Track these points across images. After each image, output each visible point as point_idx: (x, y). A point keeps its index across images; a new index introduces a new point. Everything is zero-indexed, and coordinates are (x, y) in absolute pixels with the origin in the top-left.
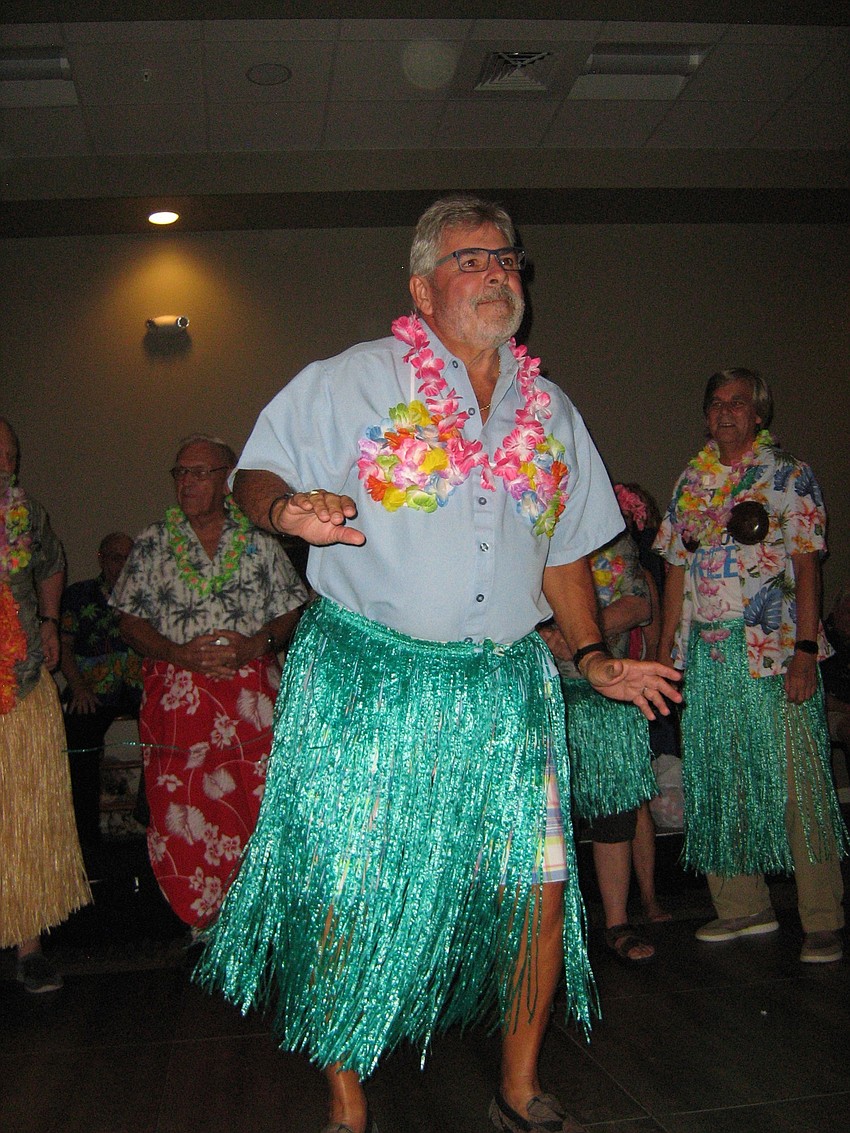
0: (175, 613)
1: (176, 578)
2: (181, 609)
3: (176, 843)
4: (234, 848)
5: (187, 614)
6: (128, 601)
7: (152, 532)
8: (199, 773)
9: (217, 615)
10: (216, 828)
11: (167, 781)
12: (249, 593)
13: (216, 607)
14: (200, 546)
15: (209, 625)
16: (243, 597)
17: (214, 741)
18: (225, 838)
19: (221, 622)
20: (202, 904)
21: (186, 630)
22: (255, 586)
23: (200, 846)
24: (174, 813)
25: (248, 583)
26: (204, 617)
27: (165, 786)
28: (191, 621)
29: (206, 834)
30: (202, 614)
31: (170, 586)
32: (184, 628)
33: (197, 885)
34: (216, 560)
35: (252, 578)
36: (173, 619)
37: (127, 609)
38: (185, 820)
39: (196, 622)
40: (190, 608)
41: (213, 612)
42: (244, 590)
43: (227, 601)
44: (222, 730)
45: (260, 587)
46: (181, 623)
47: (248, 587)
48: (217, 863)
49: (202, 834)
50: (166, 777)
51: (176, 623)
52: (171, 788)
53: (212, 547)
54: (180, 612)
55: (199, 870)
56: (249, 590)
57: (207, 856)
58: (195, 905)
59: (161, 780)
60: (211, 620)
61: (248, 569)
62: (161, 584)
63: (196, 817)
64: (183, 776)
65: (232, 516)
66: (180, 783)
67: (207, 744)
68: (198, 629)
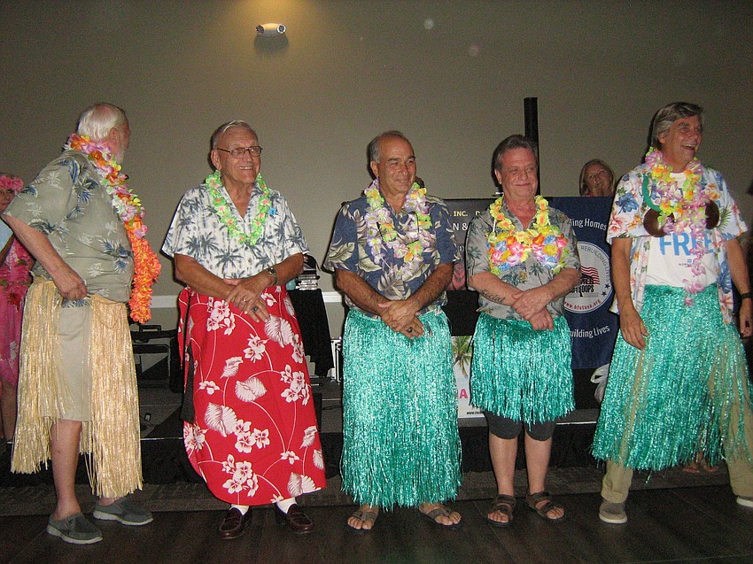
0: (217, 257)
1: (217, 229)
2: (222, 254)
3: (213, 436)
4: (263, 439)
5: (226, 258)
6: (185, 245)
7: (196, 194)
8: (233, 380)
9: (250, 261)
10: (249, 424)
11: (207, 386)
12: (271, 246)
13: (248, 254)
14: (233, 206)
15: (244, 268)
16: (266, 247)
17: (247, 356)
18: (257, 431)
19: (253, 266)
20: (232, 484)
21: (225, 271)
22: (275, 240)
23: (233, 438)
24: (212, 412)
25: (271, 237)
26: (240, 262)
27: (206, 390)
28: (229, 264)
29: (237, 429)
30: (238, 259)
31: (212, 236)
32: (223, 269)
33: (228, 469)
34: (246, 218)
35: (274, 233)
36: (217, 261)
37: (185, 252)
38: (220, 418)
39: (233, 264)
40: (229, 253)
41: (247, 259)
42: (267, 243)
43: (256, 251)
44: (254, 348)
45: (279, 241)
46: (222, 264)
47: (271, 241)
48: (248, 450)
49: (234, 430)
50: (206, 382)
51: (218, 265)
52: (211, 391)
53: (243, 207)
54: (221, 256)
55: (230, 457)
56: (270, 243)
57: (238, 446)
58: (227, 485)
59: (202, 385)
60: (245, 264)
61: (270, 226)
62: (203, 233)
63: (229, 414)
64: (220, 382)
65: (258, 186)
66: (217, 388)
67: (240, 358)
68: (235, 270)
